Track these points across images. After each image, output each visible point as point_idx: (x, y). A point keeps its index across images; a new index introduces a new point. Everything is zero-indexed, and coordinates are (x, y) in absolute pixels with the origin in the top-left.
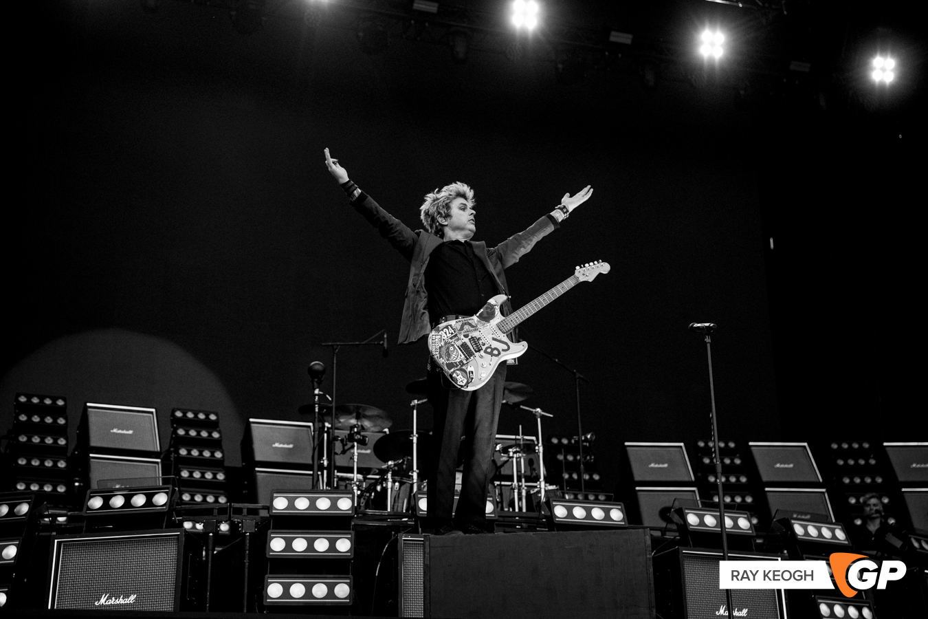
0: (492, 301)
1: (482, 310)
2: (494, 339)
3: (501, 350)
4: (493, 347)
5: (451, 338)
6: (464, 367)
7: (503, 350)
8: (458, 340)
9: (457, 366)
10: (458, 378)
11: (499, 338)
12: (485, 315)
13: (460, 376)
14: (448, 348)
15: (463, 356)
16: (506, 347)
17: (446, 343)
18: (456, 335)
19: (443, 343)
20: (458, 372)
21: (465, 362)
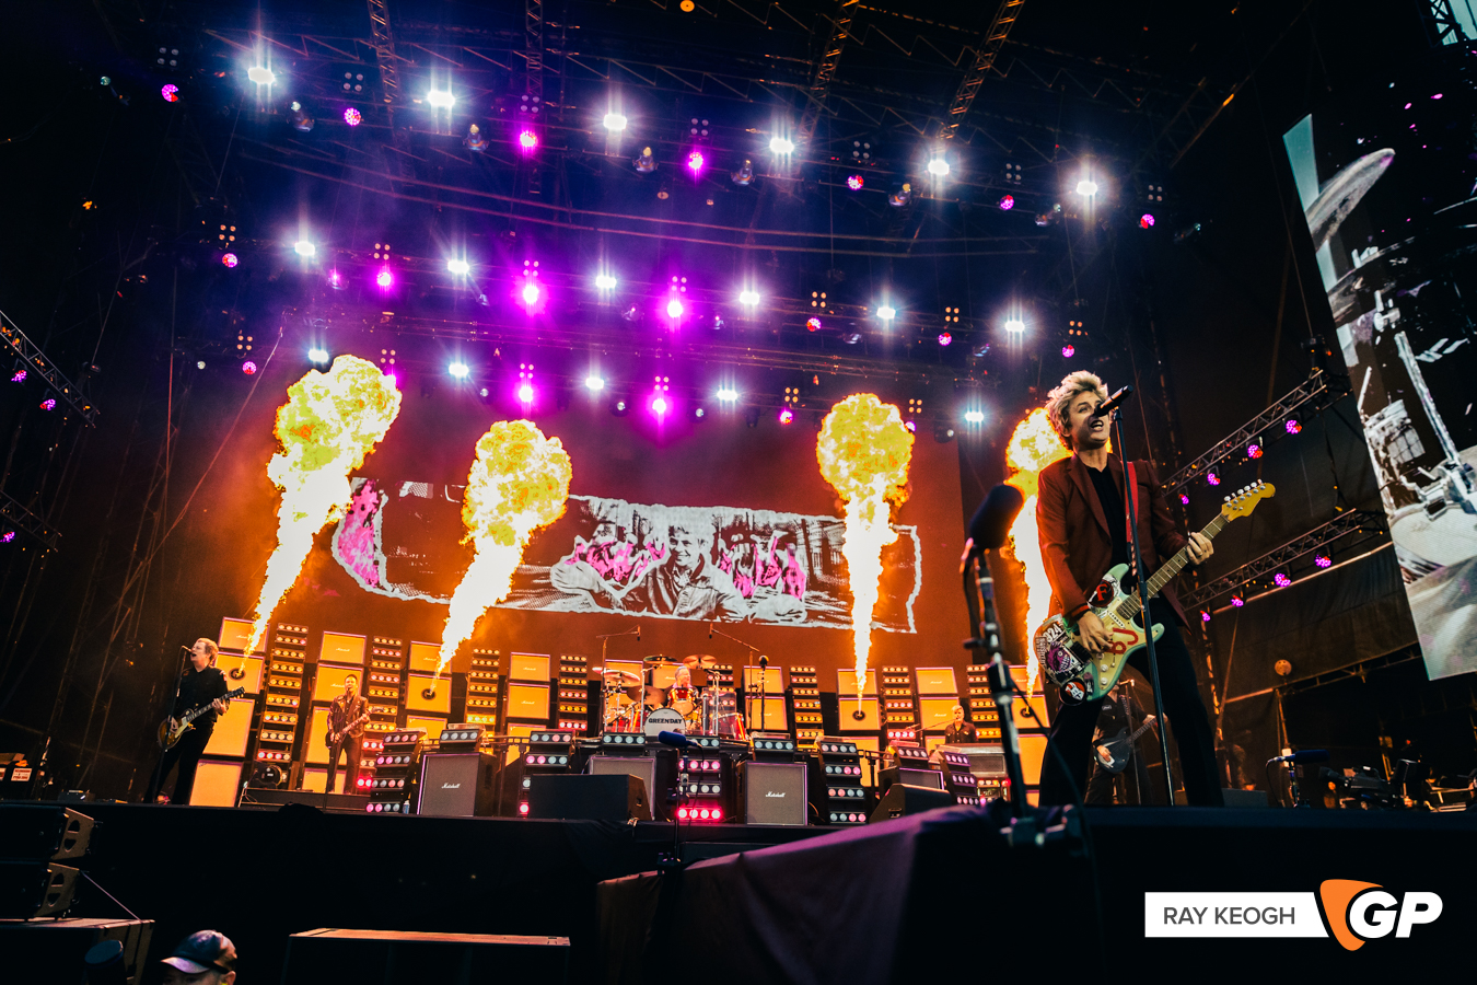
0: (1108, 577)
1: (1095, 593)
2: (1116, 630)
3: (1126, 644)
4: (1115, 641)
5: (1058, 640)
6: (1079, 676)
7: (1130, 643)
8: (1067, 641)
9: (1070, 676)
10: (1072, 691)
11: (1122, 628)
12: (1101, 598)
13: (1075, 688)
14: (1056, 654)
15: (1076, 661)
16: (1132, 638)
17: (1052, 648)
18: (1063, 636)
19: (1049, 649)
20: (1071, 684)
21: (1079, 668)
